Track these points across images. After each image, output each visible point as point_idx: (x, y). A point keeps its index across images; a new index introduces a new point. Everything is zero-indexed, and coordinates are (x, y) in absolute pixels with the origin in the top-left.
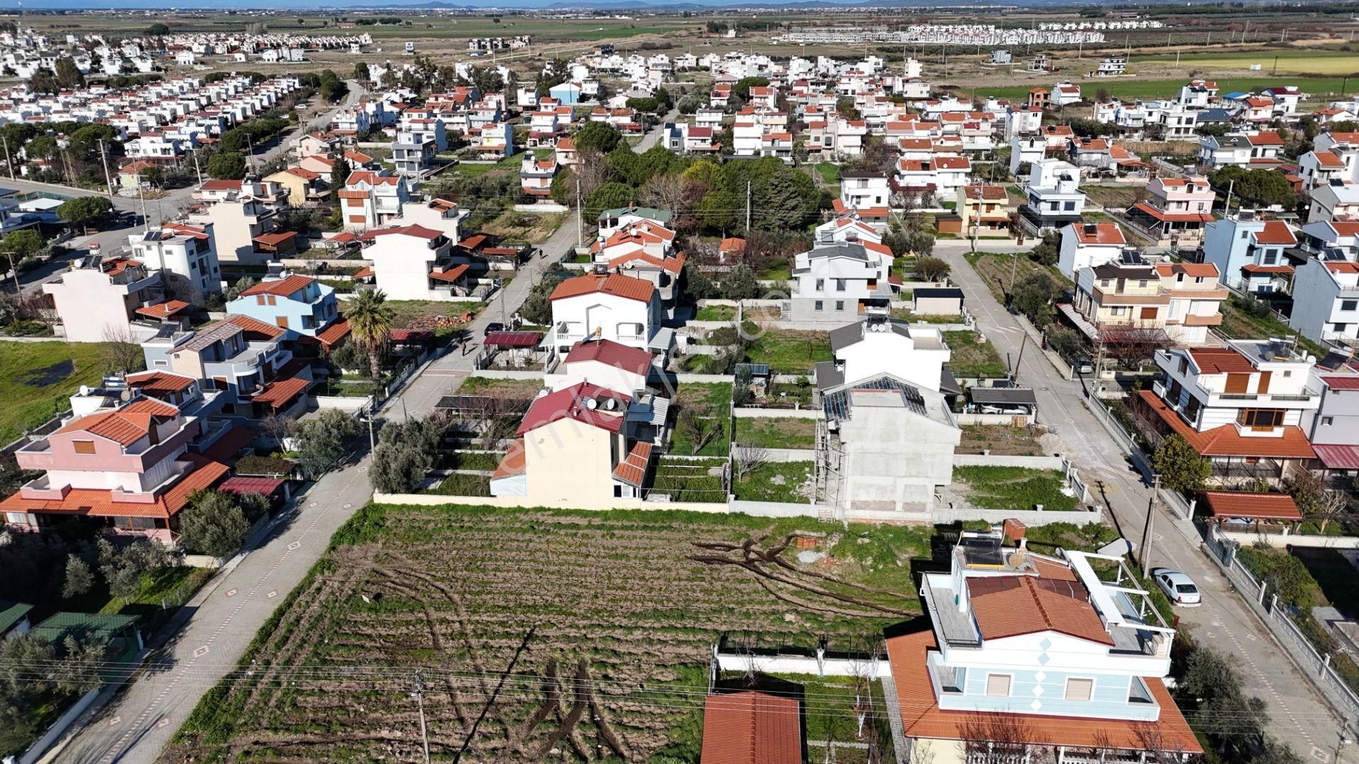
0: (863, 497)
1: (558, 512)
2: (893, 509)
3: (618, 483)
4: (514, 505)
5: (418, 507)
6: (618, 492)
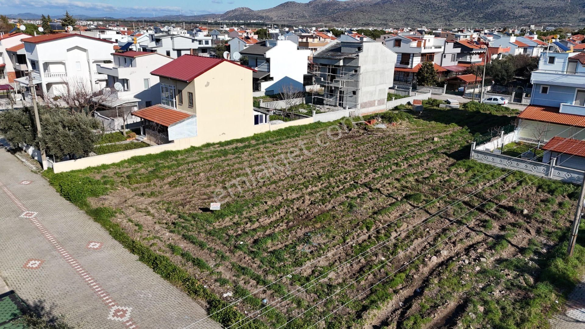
0: (365, 100)
1: (221, 144)
2: (374, 105)
3: (257, 113)
4: (188, 146)
5: (104, 167)
6: (257, 120)
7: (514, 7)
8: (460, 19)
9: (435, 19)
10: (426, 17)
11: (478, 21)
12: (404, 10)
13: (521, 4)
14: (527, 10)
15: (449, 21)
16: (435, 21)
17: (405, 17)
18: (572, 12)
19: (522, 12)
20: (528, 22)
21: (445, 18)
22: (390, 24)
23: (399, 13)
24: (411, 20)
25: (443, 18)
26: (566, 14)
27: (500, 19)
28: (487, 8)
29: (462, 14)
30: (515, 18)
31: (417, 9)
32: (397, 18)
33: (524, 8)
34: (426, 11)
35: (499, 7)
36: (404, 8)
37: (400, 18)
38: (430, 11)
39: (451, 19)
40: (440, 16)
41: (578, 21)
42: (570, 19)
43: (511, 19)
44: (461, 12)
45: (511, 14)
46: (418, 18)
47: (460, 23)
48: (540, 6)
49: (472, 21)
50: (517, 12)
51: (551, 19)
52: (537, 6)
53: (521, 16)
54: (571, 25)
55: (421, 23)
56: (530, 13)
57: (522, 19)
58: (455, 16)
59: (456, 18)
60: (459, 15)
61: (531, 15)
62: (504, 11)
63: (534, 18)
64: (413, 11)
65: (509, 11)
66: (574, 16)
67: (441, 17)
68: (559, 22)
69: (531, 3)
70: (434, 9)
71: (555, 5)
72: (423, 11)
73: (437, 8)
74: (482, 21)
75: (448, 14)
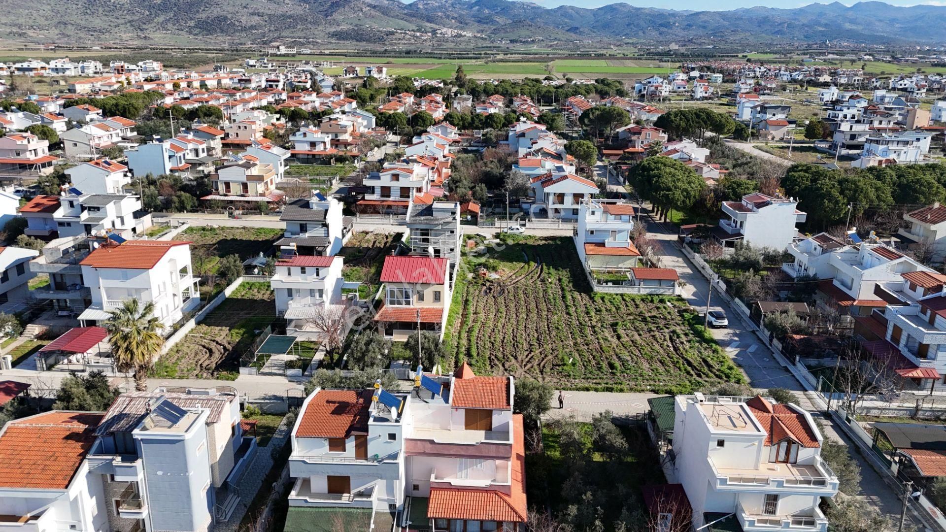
7: (237, 12)
8: (159, 28)
9: (116, 27)
10: (98, 22)
11: (190, 33)
12: (49, 7)
13: (245, 7)
14: (256, 18)
15: (141, 30)
16: (116, 30)
17: (56, 20)
18: (316, 23)
19: (251, 21)
20: (264, 37)
21: (132, 26)
22: (30, 33)
23: (41, 12)
24: (70, 27)
25: (129, 24)
26: (309, 26)
27: (222, 31)
28: (198, 11)
29: (161, 19)
30: (244, 29)
31: (74, 6)
32: (40, 23)
33: (253, 14)
34: (93, 10)
35: (215, 11)
36: (49, 4)
37: (47, 23)
38: (101, 10)
39: (144, 26)
40: (123, 21)
41: (326, 36)
42: (316, 33)
43: (238, 31)
44: (157, 15)
45: (237, 23)
46: (83, 23)
47: (162, 35)
48: (273, 13)
49: (180, 32)
50: (245, 20)
51: (292, 33)
52: (269, 12)
53: (252, 27)
54: (320, 41)
55: (91, 33)
56: (264, 23)
57: (254, 31)
58: (150, 23)
59: (153, 25)
60: (155, 20)
61: (265, 25)
62: (225, 18)
63: (270, 31)
64: (68, 11)
65: (232, 18)
66: (319, 29)
67: (126, 23)
68: (305, 38)
69: (259, 7)
70: (107, 8)
71: (292, 12)
72: (88, 11)
73: (112, 7)
74: (196, 32)
75: (136, 18)
